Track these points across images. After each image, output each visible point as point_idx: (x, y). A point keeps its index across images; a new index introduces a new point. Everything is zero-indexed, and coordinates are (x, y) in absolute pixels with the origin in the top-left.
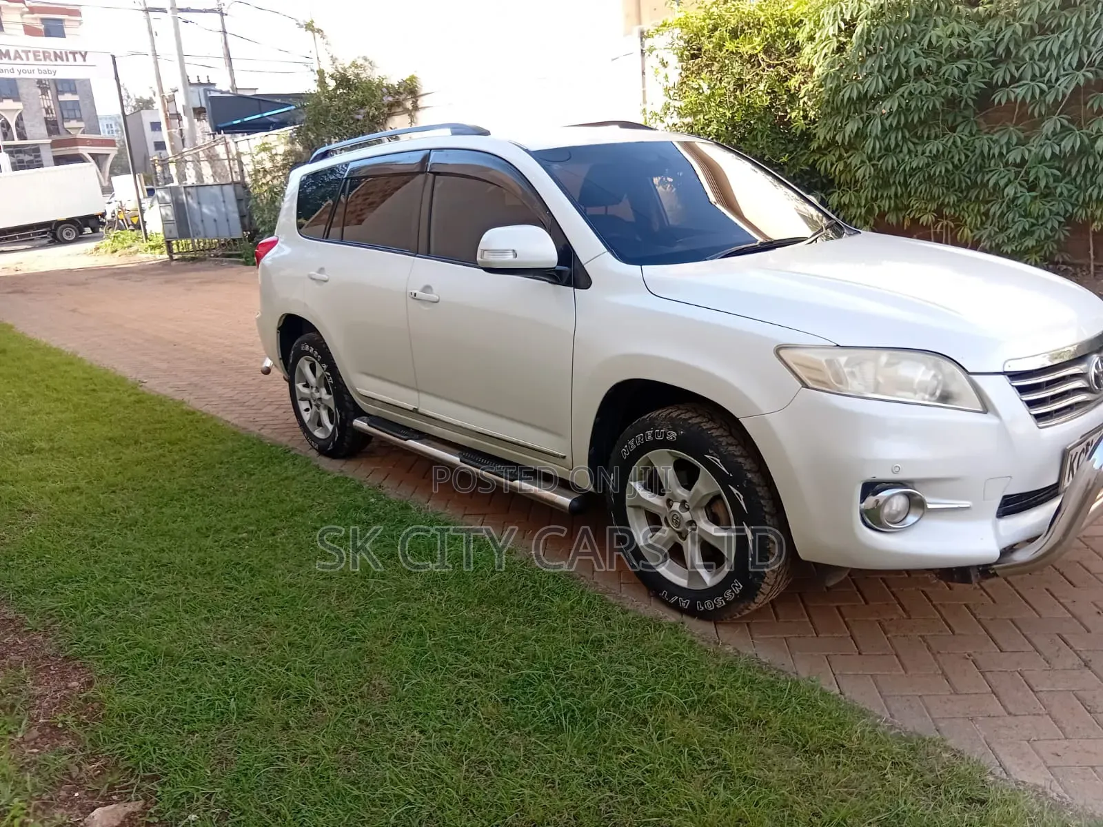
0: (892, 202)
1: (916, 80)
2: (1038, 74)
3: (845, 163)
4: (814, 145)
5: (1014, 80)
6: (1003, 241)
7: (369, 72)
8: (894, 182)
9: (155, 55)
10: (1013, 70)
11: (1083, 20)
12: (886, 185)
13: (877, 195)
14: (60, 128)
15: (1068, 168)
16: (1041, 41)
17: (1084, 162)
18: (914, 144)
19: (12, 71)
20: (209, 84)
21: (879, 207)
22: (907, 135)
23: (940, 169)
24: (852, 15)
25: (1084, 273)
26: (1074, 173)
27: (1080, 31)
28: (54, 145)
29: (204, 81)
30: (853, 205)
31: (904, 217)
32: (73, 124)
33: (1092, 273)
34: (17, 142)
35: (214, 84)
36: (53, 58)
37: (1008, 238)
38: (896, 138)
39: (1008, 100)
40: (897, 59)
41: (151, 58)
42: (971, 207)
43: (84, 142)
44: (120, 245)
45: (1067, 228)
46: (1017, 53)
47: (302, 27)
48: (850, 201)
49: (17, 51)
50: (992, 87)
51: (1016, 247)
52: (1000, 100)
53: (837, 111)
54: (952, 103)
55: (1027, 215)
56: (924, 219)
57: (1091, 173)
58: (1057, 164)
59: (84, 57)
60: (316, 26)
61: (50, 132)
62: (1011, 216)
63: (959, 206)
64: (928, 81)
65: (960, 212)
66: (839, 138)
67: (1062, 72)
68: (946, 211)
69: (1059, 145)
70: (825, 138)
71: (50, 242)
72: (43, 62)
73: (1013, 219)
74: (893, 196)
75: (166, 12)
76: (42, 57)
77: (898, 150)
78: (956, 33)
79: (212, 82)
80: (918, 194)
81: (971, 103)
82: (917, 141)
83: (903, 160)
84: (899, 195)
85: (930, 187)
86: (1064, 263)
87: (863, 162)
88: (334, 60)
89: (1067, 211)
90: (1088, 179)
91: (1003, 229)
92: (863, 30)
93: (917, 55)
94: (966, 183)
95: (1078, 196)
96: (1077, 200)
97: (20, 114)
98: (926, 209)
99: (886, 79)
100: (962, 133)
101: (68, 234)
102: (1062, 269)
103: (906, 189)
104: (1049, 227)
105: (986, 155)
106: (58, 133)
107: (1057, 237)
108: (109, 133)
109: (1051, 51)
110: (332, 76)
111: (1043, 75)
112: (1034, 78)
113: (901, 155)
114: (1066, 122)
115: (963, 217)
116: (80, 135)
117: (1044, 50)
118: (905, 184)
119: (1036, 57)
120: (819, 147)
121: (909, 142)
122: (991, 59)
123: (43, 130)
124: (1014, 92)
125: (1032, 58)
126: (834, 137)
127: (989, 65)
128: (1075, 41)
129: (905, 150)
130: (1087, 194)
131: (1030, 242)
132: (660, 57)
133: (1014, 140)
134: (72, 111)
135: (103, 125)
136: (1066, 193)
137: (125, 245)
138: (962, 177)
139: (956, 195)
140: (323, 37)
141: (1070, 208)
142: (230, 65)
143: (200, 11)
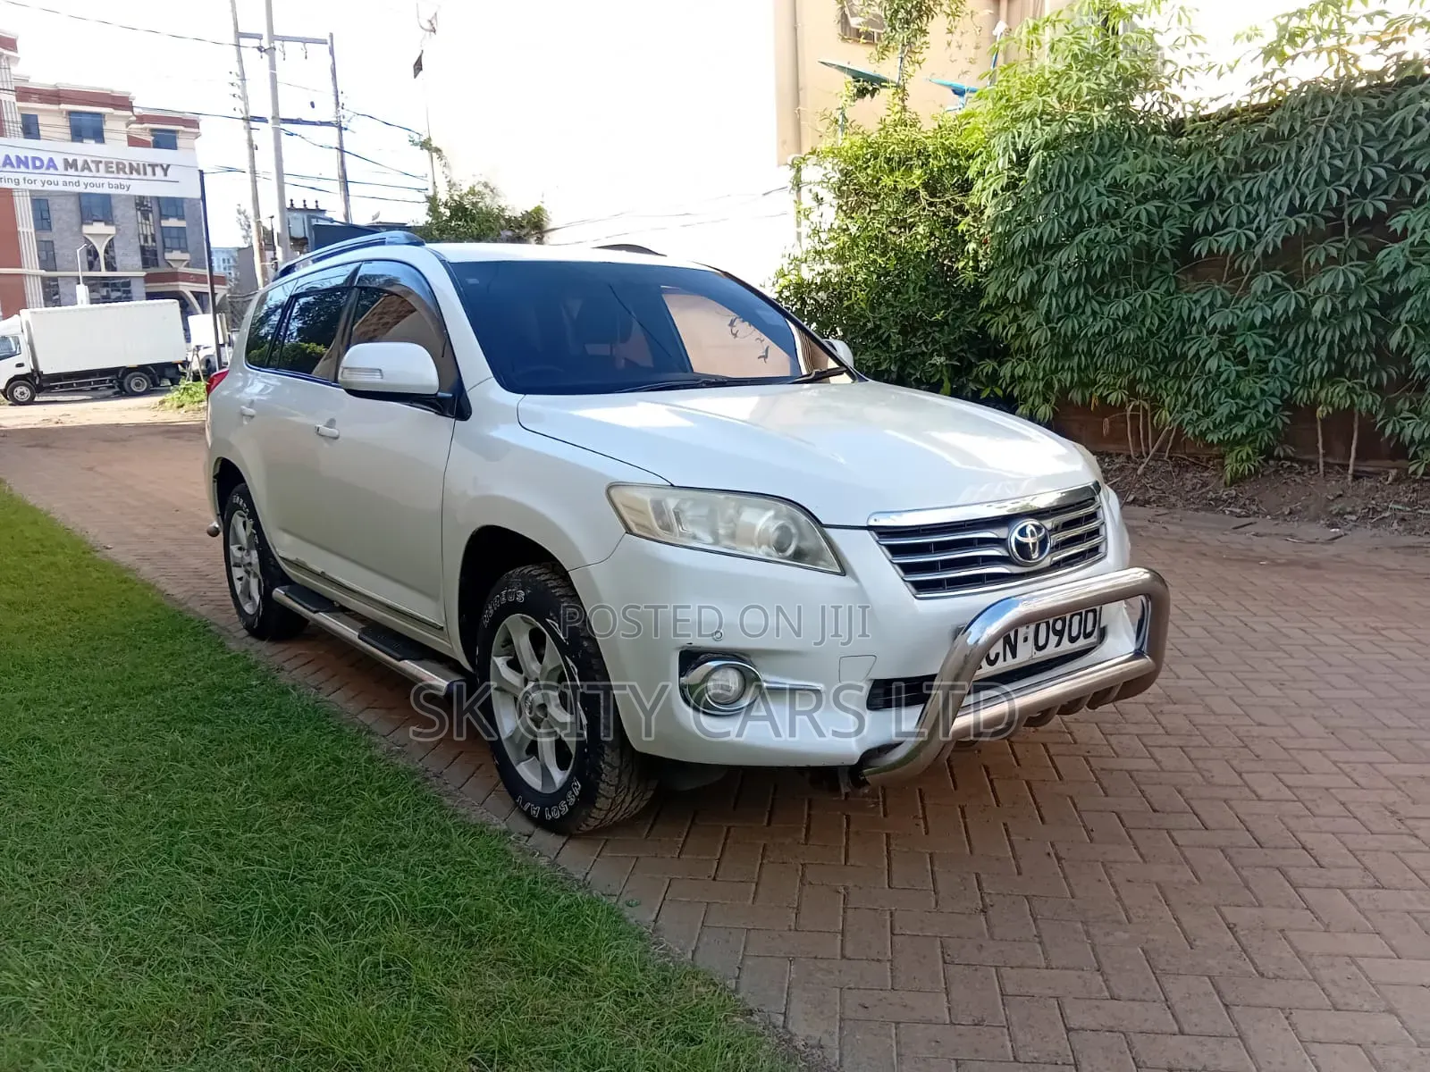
0: (1076, 375)
1: (1099, 225)
2: (1245, 220)
3: (1019, 325)
4: (984, 303)
5: (1218, 227)
6: (1208, 428)
7: (488, 201)
8: (1077, 350)
9: (254, 172)
10: (1217, 213)
11: (1293, 155)
12: (1067, 354)
13: (1057, 366)
14: (159, 258)
15: (1284, 337)
16: (1250, 179)
17: (1302, 330)
18: (1100, 303)
19: (78, 184)
20: (318, 210)
21: (1059, 381)
22: (1091, 292)
23: (1128, 335)
24: (1024, 144)
25: (1312, 472)
26: (1290, 345)
27: (1290, 168)
28: (148, 279)
29: (311, 206)
30: (1029, 378)
31: (1091, 395)
32: (176, 255)
33: (1322, 472)
34: (104, 273)
35: (324, 211)
36: (127, 170)
37: (1214, 423)
38: (1077, 295)
39: (1210, 250)
40: (1076, 199)
41: (248, 176)
42: (1170, 384)
43: (186, 277)
44: (189, 399)
45: (1287, 413)
46: (1221, 194)
47: (416, 145)
48: (1024, 373)
49: (86, 162)
50: (1191, 236)
51: (1224, 436)
52: (1200, 251)
53: (1009, 262)
54: (1146, 253)
55: (1235, 395)
56: (1112, 398)
57: (1313, 345)
58: (1270, 332)
59: (165, 171)
60: (434, 144)
61: (146, 263)
62: (1217, 395)
63: (1155, 382)
64: (1113, 226)
65: (1157, 390)
66: (1010, 295)
67: (1273, 218)
68: (1139, 388)
69: (1271, 309)
70: (996, 294)
71: (115, 393)
72: (115, 175)
73: (1219, 399)
74: (1075, 368)
75: (266, 121)
76: (114, 169)
77: (1080, 311)
78: (1148, 168)
79: (321, 207)
80: (1105, 366)
81: (1167, 254)
82: (1103, 300)
83: (1086, 323)
84: (1083, 366)
85: (1118, 358)
86: (1287, 458)
87: (1039, 324)
88: (451, 185)
89: (1284, 392)
90: (1309, 352)
91: (1207, 414)
92: (1037, 163)
93: (1099, 194)
94: (1163, 354)
95: (1298, 372)
96: (1296, 377)
97: (112, 240)
98: (1115, 384)
99: (1064, 222)
100: (1156, 291)
101: (137, 385)
102: (1285, 466)
103: (1092, 361)
104: (1262, 411)
105: (1185, 318)
106: (157, 265)
107: (1273, 424)
108: (225, 269)
109: (1259, 192)
110: (446, 205)
111: (1252, 222)
112: (1240, 225)
113: (1084, 317)
114: (1279, 280)
115: (1161, 397)
116: (182, 269)
117: (1251, 190)
118: (1090, 353)
119: (1243, 199)
120: (989, 306)
121: (1094, 302)
122: (1191, 200)
123: (137, 259)
124: (1217, 241)
125: (1237, 199)
126: (1006, 293)
127: (1188, 208)
128: (1285, 179)
129: (1088, 311)
130: (1309, 370)
131: (1240, 430)
132: (814, 191)
133: (1219, 301)
134: (178, 239)
135: (218, 259)
136: (1280, 368)
137: (196, 399)
138: (1158, 347)
139: (1151, 369)
140: (440, 157)
141: (1288, 388)
142: (346, 189)
143: (314, 123)
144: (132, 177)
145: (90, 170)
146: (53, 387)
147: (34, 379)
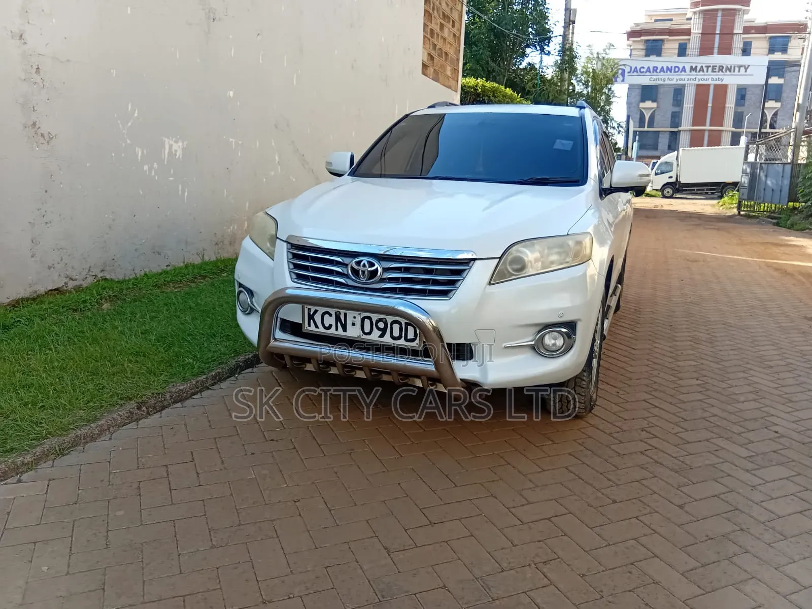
36: (724, 70)
59: (746, 69)
72: (717, 73)
76: (717, 70)
97: (777, 110)
144: (726, 74)
145: (703, 71)
146: (686, 190)
147: (676, 185)
